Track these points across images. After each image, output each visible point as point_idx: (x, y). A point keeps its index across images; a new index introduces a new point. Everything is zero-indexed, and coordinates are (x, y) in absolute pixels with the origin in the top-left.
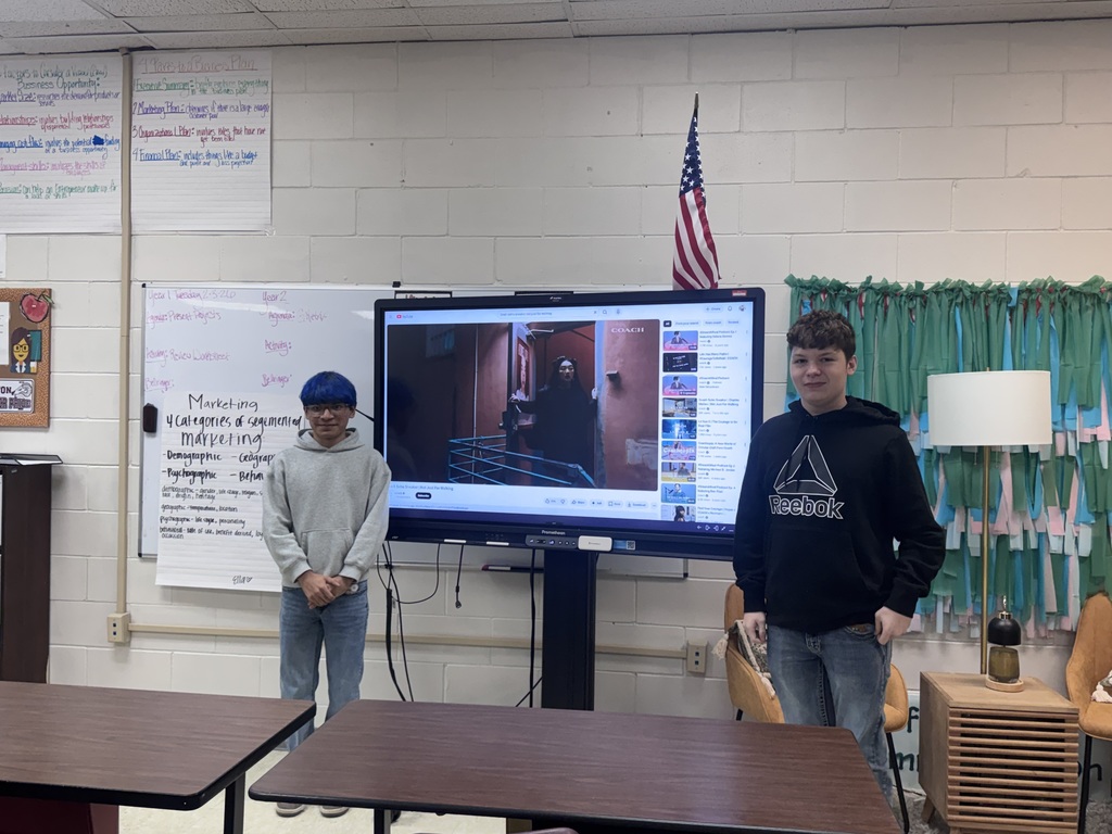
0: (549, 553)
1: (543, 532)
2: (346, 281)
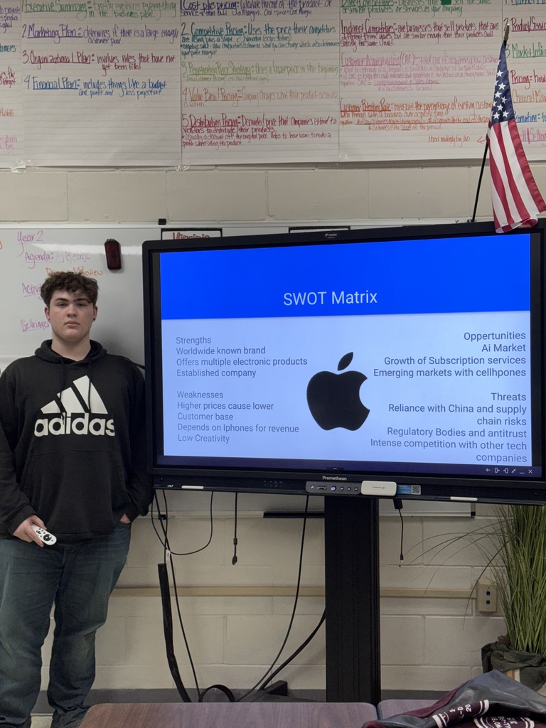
0: (330, 500)
1: (324, 477)
2: (107, 219)
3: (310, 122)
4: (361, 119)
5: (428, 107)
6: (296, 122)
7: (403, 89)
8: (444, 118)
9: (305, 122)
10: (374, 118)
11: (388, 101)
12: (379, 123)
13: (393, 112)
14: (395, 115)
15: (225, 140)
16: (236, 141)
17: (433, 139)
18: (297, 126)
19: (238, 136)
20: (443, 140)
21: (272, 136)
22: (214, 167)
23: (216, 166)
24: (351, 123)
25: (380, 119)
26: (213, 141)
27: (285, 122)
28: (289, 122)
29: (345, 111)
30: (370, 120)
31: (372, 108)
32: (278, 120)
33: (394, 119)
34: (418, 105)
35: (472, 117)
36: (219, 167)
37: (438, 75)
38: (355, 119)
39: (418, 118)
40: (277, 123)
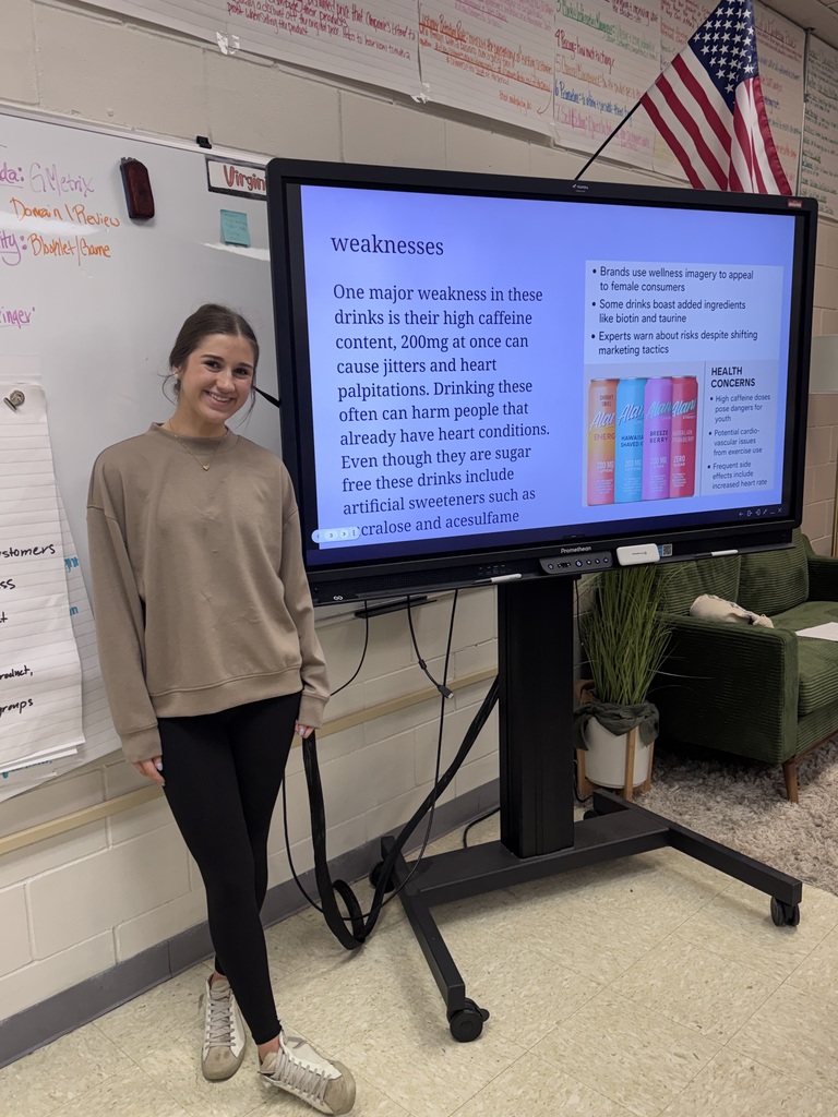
3: (387, 28)
4: (439, 44)
5: (498, 49)
6: (372, 22)
7: (476, 15)
8: (512, 71)
9: (381, 25)
10: (452, 47)
11: (464, 27)
12: (456, 55)
13: (468, 44)
14: (470, 50)
15: (286, 21)
16: (301, 26)
17: (503, 97)
18: (372, 28)
19: (302, 19)
20: (513, 101)
21: (346, 34)
22: (272, 63)
23: (275, 60)
24: (429, 45)
25: (457, 50)
26: (272, 17)
27: (359, 17)
28: (364, 18)
29: (424, 25)
30: (447, 46)
31: (449, 31)
32: (351, 11)
33: (469, 54)
34: (490, 45)
35: (533, 79)
36: (279, 65)
37: (507, 10)
38: (433, 41)
39: (489, 62)
40: (350, 15)
